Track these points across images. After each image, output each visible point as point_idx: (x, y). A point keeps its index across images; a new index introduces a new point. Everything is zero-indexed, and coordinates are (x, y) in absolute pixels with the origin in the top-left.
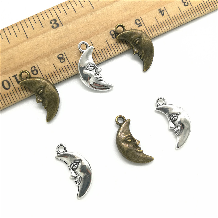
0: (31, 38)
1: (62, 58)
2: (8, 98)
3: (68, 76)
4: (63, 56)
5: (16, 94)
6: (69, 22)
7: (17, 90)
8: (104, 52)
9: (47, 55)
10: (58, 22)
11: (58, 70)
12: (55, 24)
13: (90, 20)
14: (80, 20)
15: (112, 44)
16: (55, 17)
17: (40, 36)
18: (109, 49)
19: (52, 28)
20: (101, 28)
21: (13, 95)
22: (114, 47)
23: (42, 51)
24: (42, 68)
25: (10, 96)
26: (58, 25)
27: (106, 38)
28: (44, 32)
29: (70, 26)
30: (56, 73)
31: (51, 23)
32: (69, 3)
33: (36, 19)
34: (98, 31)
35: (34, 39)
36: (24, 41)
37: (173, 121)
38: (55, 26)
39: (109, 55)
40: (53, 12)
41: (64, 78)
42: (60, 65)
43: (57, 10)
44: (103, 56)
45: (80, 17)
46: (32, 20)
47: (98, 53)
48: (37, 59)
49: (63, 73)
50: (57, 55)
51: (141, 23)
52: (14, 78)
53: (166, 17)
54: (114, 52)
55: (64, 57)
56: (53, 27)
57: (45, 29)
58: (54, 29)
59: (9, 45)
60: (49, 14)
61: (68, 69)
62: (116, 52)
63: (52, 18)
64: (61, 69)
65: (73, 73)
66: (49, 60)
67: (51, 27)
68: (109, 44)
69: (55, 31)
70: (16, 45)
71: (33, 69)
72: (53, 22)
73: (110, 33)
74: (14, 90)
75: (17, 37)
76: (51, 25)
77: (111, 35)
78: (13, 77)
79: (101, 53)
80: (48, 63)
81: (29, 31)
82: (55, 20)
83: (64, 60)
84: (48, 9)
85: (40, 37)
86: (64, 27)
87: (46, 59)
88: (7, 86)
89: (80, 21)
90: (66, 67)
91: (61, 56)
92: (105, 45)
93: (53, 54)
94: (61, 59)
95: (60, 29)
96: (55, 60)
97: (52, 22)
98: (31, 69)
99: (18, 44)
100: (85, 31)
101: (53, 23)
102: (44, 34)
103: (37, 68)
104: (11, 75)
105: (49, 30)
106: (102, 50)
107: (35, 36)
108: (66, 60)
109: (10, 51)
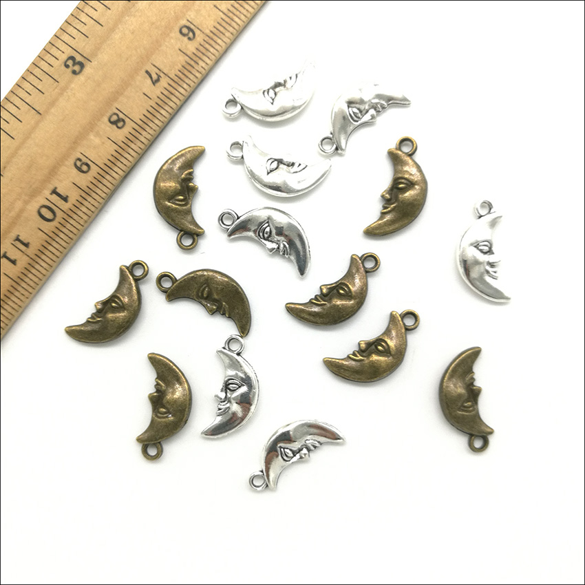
0: (47, 112)
1: (119, 120)
2: (62, 235)
3: (142, 146)
4: (118, 115)
5: (72, 221)
6: (98, 48)
7: (70, 213)
8: (186, 72)
9: (91, 127)
10: (79, 58)
11: (122, 145)
12: (76, 64)
13: (133, 27)
14: (117, 36)
15: (195, 51)
16: (69, 52)
17: (61, 99)
18: (192, 63)
19: (74, 75)
20: (160, 32)
21: (68, 226)
22: (200, 54)
23: (78, 125)
24: (92, 155)
25: (64, 230)
26: (82, 65)
27: (177, 48)
28: (64, 89)
29: (104, 56)
30: (120, 150)
31: (67, 66)
32: (80, 12)
33: (37, 71)
34: (157, 41)
35: (53, 110)
36: (37, 123)
38: (77, 68)
39: (198, 75)
40: (59, 44)
41: (139, 154)
42: (120, 135)
43: (66, 37)
44: (187, 80)
45: (112, 30)
46: (31, 78)
47: (175, 80)
48: (76, 142)
49: (133, 146)
50: (106, 119)
52: (54, 195)
54: (204, 65)
55: (121, 116)
56: (74, 72)
57: (62, 84)
58: (78, 76)
59: (15, 143)
60: (54, 51)
61: (137, 135)
62: (208, 61)
63: (64, 57)
64: (126, 141)
65: (149, 137)
66: (97, 134)
67: (71, 74)
68: (189, 53)
69: (81, 78)
70: (27, 136)
71: (79, 163)
72: (70, 63)
73: (181, 32)
74: (65, 216)
75: (21, 122)
76: (69, 70)
77: (184, 35)
78: (51, 194)
79: (182, 77)
80: (97, 141)
81: (35, 99)
82: (72, 58)
83: (123, 121)
84: (48, 42)
85: (62, 102)
86: (94, 63)
87: (92, 137)
88: (48, 215)
90: (133, 132)
91: (114, 118)
92: (182, 59)
93: (99, 120)
94: (117, 122)
95: (88, 70)
96: (108, 128)
97: (68, 63)
98: (75, 165)
99: (30, 134)
100: (134, 52)
101: (71, 65)
102: (65, 94)
103: (84, 160)
104: (47, 193)
105: (70, 82)
106: (180, 71)
107: (53, 103)
108: (127, 120)
109: (21, 152)
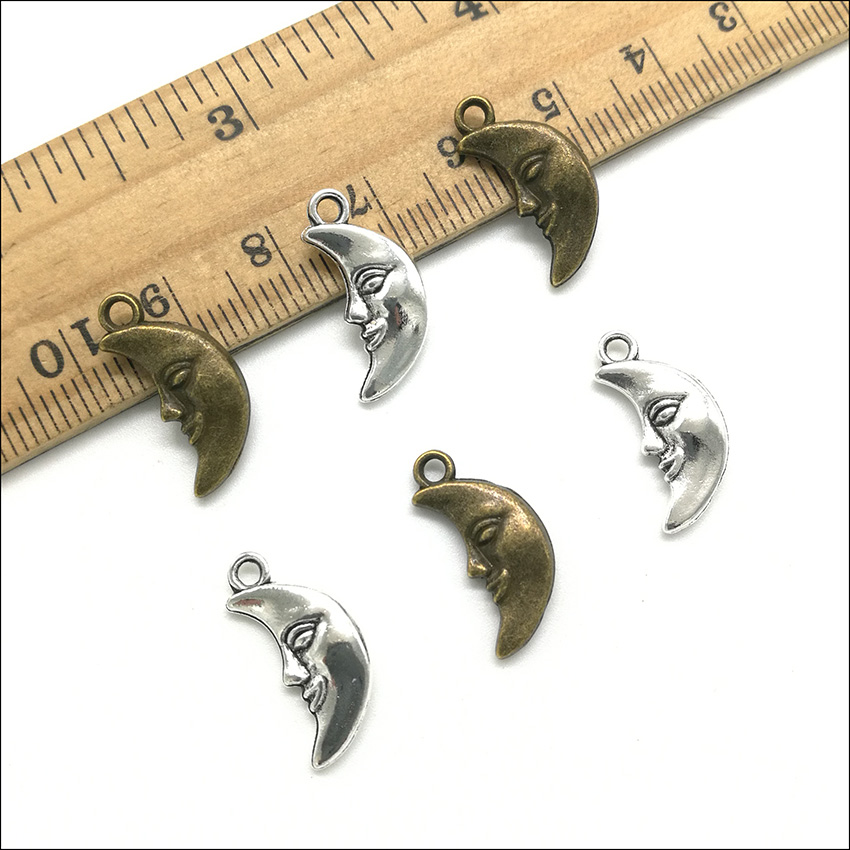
0: (137, 180)
1: (261, 250)
2: (55, 411)
3: (283, 315)
4: (263, 242)
5: (86, 393)
6: (280, 112)
7: (90, 376)
8: (419, 219)
9: (203, 240)
10: (239, 114)
11: (247, 297)
12: (229, 123)
13: (359, 101)
14: (323, 106)
15: (450, 189)
16: (227, 97)
17: (173, 170)
18: (437, 207)
19: (216, 138)
20: (403, 131)
21: (76, 399)
22: (457, 199)
23: (183, 227)
24: (182, 289)
25: (64, 403)
26: (239, 128)
27: (425, 168)
28: (187, 155)
29: (286, 129)
30: (239, 305)
31: (212, 119)
32: (280, 42)
33: (156, 108)
34: (392, 143)
35: (149, 182)
36: (112, 192)
37: (657, 425)
38: (228, 129)
39: (438, 232)
40: (217, 79)
41: (270, 326)
42: (251, 276)
43: (233, 73)
44: (415, 234)
45: (321, 92)
46: (139, 114)
47: (394, 224)
48: (166, 254)
49: (265, 305)
50: (238, 240)
51: (557, 103)
52: (77, 331)
53: (651, 75)
54: (456, 219)
55: (268, 244)
56: (219, 134)
57: (189, 144)
58: (223, 143)
59: (56, 211)
60: (202, 86)
61: (282, 289)
62: (467, 218)
63: (215, 103)
64: (256, 291)
65: (303, 303)
66: (209, 258)
67: (212, 134)
68: (438, 187)
69: (229, 148)
70: (82, 208)
71: (150, 294)
72: (220, 116)
73: (440, 146)
74: (79, 379)
75: (84, 178)
76: (214, 127)
77: (444, 153)
78: (73, 327)
79: (409, 223)
80: (205, 269)
81: (129, 153)
82: (228, 110)
83: (269, 255)
84: (199, 67)
85: (173, 174)
86: (263, 134)
87: (197, 257)
88: (49, 363)
89: (325, 106)
90: (277, 282)
91: (255, 243)
92: (423, 193)
93: (224, 234)
94: (257, 252)
95: (246, 140)
96: (234, 256)
97: (215, 115)
98: (143, 293)
99: (89, 205)
100: (342, 144)
101: (219, 120)
102: (186, 163)
103: (164, 291)
104: (66, 321)
105: (205, 148)
106: (409, 213)
107: (154, 170)
108: (276, 256)
109: (57, 230)
